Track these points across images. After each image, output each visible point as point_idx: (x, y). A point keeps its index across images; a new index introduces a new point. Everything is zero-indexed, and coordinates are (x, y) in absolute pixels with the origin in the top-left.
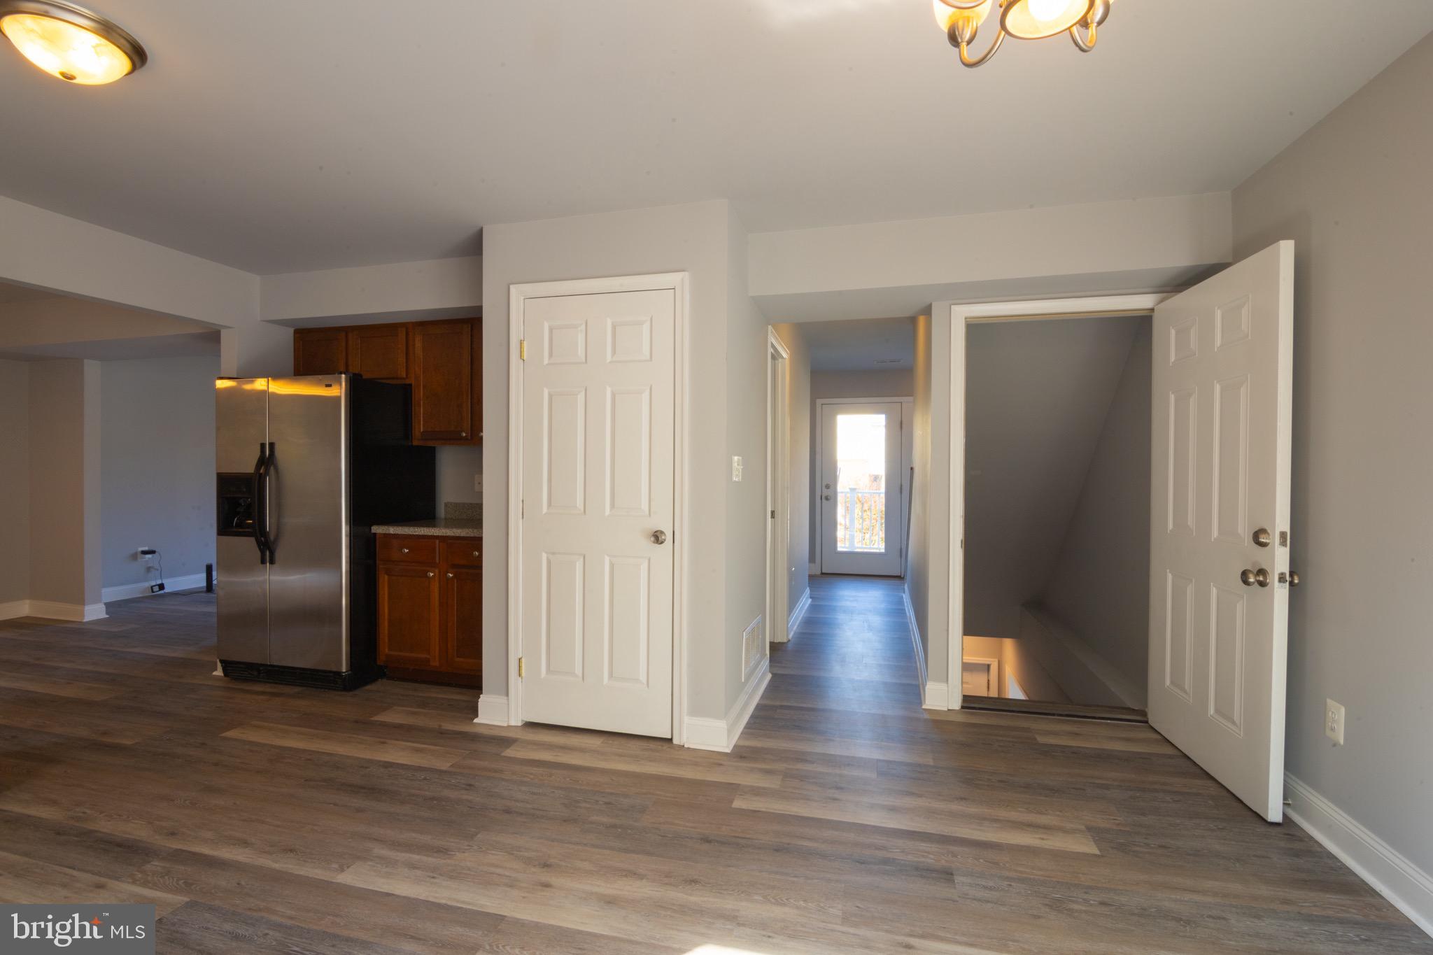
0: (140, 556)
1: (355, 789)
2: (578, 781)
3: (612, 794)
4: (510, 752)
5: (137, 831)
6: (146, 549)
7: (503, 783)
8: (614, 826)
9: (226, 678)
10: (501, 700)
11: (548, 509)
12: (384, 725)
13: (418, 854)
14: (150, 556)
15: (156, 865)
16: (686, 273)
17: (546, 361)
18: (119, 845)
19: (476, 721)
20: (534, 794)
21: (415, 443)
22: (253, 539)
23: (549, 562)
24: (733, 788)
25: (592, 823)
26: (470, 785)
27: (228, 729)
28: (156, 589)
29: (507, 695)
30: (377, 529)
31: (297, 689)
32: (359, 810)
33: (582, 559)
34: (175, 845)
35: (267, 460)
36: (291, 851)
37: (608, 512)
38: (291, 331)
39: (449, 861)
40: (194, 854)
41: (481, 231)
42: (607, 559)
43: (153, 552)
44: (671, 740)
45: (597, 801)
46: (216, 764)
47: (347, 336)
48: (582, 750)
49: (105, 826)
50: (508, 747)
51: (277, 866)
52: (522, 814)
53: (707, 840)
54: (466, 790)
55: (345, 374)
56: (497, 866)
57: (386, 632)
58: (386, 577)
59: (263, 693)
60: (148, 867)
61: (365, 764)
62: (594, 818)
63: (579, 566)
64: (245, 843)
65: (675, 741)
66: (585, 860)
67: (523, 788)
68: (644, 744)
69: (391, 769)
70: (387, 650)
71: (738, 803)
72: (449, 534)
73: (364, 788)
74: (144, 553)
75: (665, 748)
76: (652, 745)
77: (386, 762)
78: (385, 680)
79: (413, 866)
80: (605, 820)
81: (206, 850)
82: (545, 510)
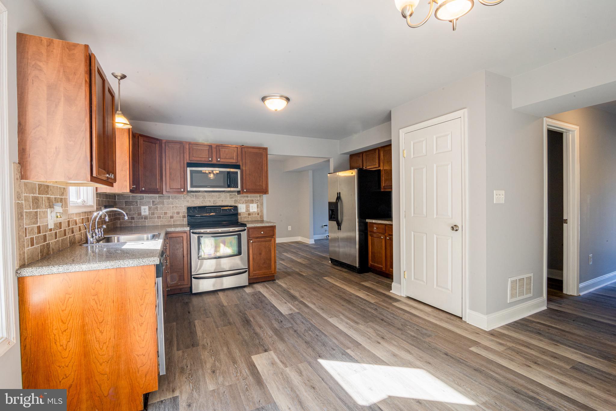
0: (324, 226)
1: (345, 300)
2: (412, 319)
3: (421, 327)
4: (395, 304)
5: (297, 294)
6: (325, 224)
7: (387, 312)
8: (414, 337)
9: (332, 264)
10: (398, 285)
11: (414, 214)
12: (363, 285)
13: (350, 321)
14: (326, 227)
15: (297, 303)
16: (466, 110)
17: (412, 157)
18: (293, 296)
19: (391, 291)
20: (394, 318)
21: (382, 190)
22: (335, 222)
23: (414, 235)
24: (476, 344)
25: (407, 333)
26: (376, 309)
27: (325, 277)
28: (327, 237)
29: (400, 284)
30: (368, 221)
31: (346, 270)
32: (343, 305)
33: (426, 235)
34: (302, 300)
35: (339, 198)
36: (323, 309)
37: (435, 216)
38: (349, 155)
39: (357, 326)
40: (304, 303)
41: (391, 112)
42: (435, 236)
43: (326, 226)
44: (461, 318)
45: (414, 327)
46: (318, 284)
47: (363, 155)
48: (421, 311)
49: (292, 291)
50: (396, 302)
51: (318, 311)
52: (386, 322)
53: (446, 354)
54: (374, 310)
55: (357, 169)
56: (368, 332)
57: (371, 256)
58: (370, 237)
59: (337, 269)
60: (295, 302)
61: (351, 294)
62: (409, 332)
63: (425, 237)
64: (314, 304)
65: (463, 319)
66: (396, 342)
67: (392, 315)
68: (448, 316)
69: (357, 298)
70: (371, 262)
71: (473, 349)
72: (387, 223)
73: (348, 300)
74: (325, 226)
75: (457, 320)
76: (452, 318)
77: (357, 296)
78: (371, 273)
79: (347, 323)
80: (413, 334)
81: (307, 303)
82: (412, 215)
